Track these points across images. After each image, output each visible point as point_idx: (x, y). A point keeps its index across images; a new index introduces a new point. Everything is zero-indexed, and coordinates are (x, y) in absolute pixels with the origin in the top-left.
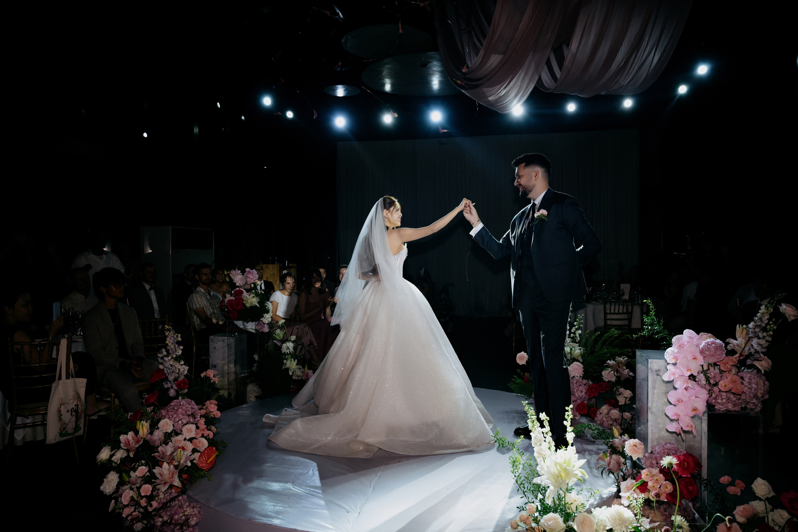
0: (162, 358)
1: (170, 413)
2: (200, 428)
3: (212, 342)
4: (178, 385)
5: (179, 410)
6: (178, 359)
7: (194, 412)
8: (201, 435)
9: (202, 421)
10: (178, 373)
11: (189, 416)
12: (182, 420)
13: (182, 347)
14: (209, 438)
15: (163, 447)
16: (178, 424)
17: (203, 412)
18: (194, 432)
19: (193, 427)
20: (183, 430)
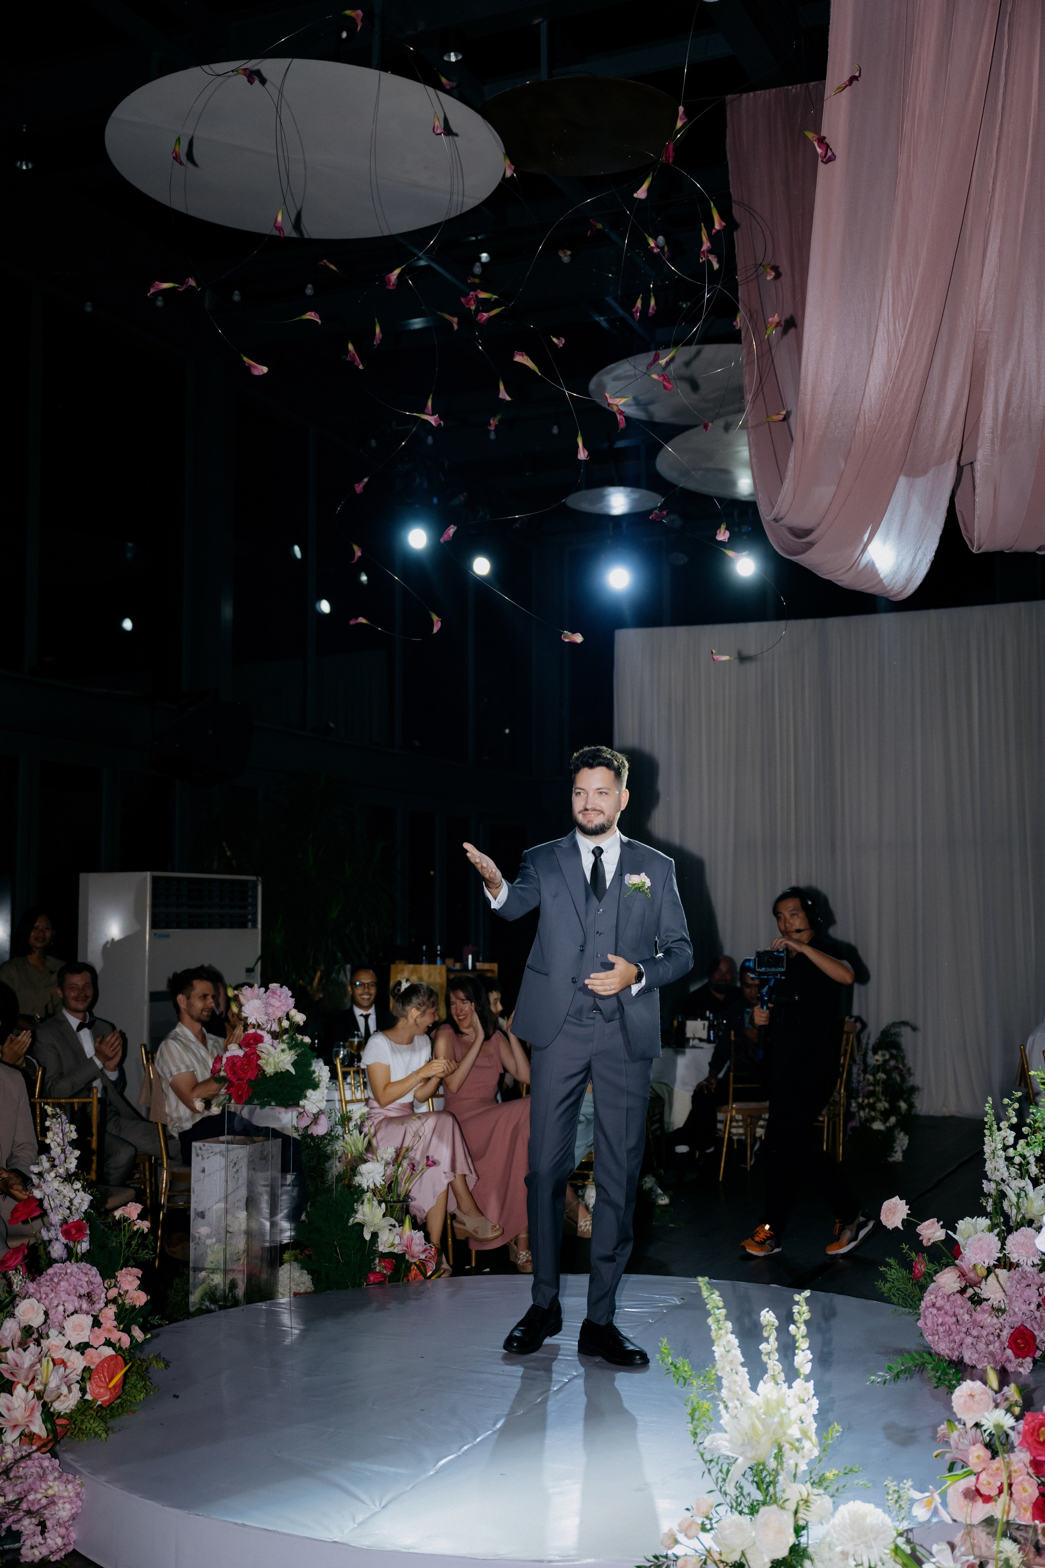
0: (40, 1175)
1: (43, 1289)
2: (103, 1325)
3: (197, 1155)
4: (66, 1234)
5: (62, 1283)
6: (68, 1178)
7: (93, 1290)
8: (103, 1341)
9: (112, 1310)
10: (69, 1208)
11: (80, 1297)
12: (66, 1304)
13: (77, 1153)
14: (120, 1348)
15: (17, 1352)
16: (56, 1312)
17: (113, 1293)
18: (87, 1332)
19: (89, 1320)
20: (65, 1324)
